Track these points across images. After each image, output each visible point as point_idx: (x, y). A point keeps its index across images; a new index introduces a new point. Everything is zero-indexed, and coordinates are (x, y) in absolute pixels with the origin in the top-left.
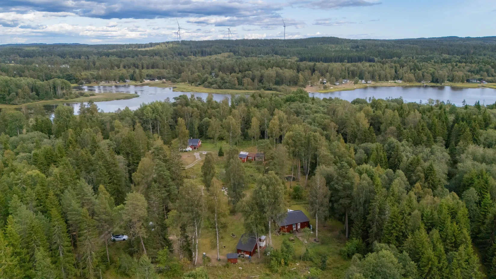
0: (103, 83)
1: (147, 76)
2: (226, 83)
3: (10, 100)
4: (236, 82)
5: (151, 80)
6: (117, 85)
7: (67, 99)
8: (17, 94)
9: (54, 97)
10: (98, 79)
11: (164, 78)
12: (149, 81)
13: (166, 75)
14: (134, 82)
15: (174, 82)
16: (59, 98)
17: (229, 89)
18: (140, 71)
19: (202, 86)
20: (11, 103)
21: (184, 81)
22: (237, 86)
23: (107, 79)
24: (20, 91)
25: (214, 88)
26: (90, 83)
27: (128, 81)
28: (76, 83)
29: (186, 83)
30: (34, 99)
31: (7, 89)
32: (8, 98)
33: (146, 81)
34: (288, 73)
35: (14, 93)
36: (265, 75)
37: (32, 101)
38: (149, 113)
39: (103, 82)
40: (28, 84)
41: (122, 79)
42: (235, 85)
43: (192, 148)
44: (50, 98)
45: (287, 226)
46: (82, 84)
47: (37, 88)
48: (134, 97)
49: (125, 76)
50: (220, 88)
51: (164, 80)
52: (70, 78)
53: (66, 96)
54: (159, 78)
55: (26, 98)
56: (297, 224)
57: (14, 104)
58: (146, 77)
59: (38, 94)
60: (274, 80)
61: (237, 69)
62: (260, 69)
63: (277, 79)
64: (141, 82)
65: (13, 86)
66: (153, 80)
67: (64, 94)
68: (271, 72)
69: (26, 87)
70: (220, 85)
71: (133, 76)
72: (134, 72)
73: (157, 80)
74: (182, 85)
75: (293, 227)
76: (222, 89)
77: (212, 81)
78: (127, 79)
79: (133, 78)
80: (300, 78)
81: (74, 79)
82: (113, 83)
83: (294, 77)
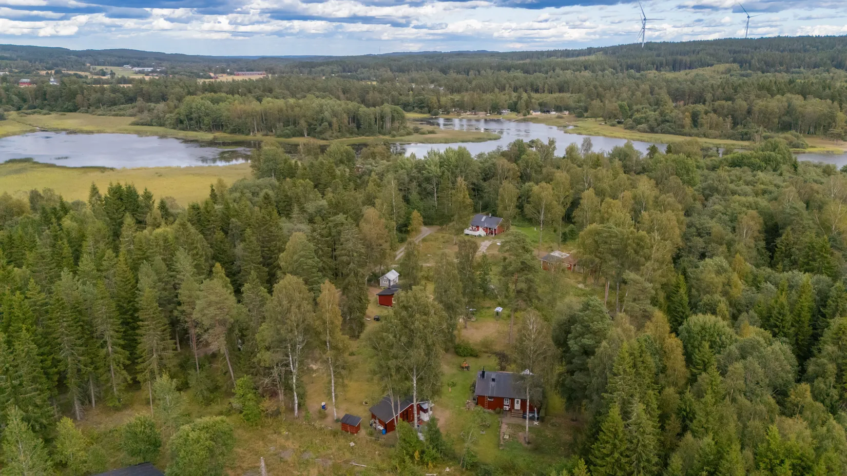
0: (468, 115)
1: (540, 105)
2: (668, 121)
3: (321, 132)
4: (688, 121)
5: (544, 112)
6: (488, 118)
7: (394, 136)
8: (330, 125)
9: (380, 133)
10: (461, 107)
11: (566, 110)
12: (539, 113)
13: (572, 104)
14: (514, 115)
15: (579, 117)
16: (384, 134)
17: (670, 133)
18: (530, 97)
19: (622, 125)
20: (321, 136)
21: (595, 116)
22: (687, 130)
23: (474, 109)
24: (334, 120)
25: (639, 131)
26: (448, 113)
27: (506, 113)
28: (429, 112)
29: (598, 119)
30: (351, 134)
31: (320, 117)
32: (319, 129)
33: (534, 113)
34: (814, 106)
35: (327, 123)
36: (756, 109)
37: (348, 135)
38: (432, 166)
39: (468, 113)
40: (348, 112)
41: (496, 109)
42: (683, 127)
43: (486, 231)
44: (373, 133)
45: (490, 397)
46: (436, 114)
47: (359, 117)
48: (490, 139)
49: (501, 104)
50: (652, 130)
51: (567, 113)
52: (422, 106)
53: (394, 133)
54: (558, 109)
55: (341, 132)
56: (512, 400)
57: (324, 139)
58: (537, 106)
59: (358, 127)
60: (776, 120)
61: (709, 96)
62: (752, 97)
63: (786, 118)
64: (525, 115)
65: (327, 114)
66: (548, 112)
67: (393, 129)
68: (775, 104)
69: (345, 115)
70: (654, 124)
71: (516, 104)
72: (520, 98)
73: (554, 113)
74: (589, 123)
75: (506, 403)
76: (657, 132)
77: (642, 118)
78: (504, 109)
79: (514, 108)
80: (837, 119)
81: (428, 106)
82: (482, 115)
83: (824, 115)
